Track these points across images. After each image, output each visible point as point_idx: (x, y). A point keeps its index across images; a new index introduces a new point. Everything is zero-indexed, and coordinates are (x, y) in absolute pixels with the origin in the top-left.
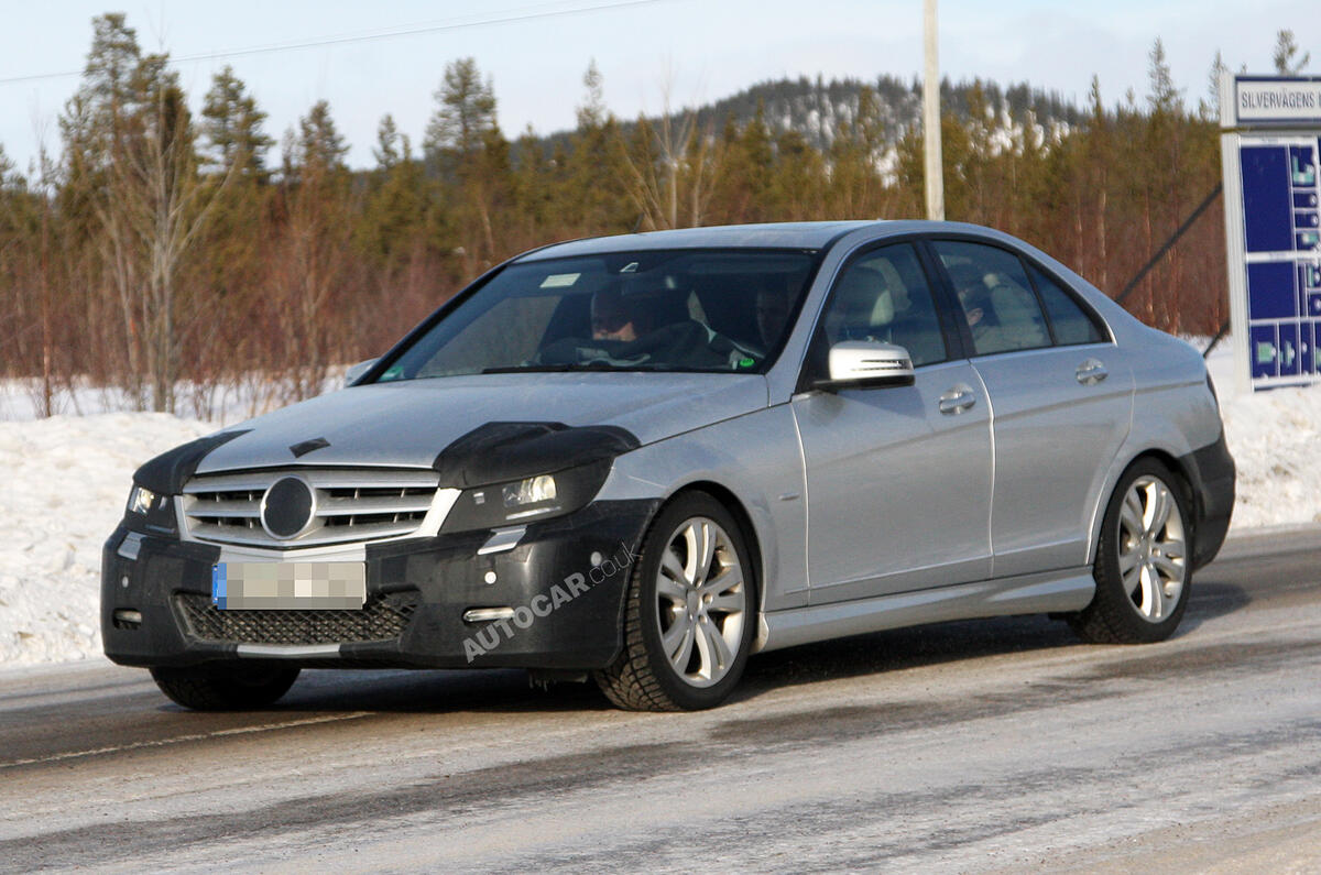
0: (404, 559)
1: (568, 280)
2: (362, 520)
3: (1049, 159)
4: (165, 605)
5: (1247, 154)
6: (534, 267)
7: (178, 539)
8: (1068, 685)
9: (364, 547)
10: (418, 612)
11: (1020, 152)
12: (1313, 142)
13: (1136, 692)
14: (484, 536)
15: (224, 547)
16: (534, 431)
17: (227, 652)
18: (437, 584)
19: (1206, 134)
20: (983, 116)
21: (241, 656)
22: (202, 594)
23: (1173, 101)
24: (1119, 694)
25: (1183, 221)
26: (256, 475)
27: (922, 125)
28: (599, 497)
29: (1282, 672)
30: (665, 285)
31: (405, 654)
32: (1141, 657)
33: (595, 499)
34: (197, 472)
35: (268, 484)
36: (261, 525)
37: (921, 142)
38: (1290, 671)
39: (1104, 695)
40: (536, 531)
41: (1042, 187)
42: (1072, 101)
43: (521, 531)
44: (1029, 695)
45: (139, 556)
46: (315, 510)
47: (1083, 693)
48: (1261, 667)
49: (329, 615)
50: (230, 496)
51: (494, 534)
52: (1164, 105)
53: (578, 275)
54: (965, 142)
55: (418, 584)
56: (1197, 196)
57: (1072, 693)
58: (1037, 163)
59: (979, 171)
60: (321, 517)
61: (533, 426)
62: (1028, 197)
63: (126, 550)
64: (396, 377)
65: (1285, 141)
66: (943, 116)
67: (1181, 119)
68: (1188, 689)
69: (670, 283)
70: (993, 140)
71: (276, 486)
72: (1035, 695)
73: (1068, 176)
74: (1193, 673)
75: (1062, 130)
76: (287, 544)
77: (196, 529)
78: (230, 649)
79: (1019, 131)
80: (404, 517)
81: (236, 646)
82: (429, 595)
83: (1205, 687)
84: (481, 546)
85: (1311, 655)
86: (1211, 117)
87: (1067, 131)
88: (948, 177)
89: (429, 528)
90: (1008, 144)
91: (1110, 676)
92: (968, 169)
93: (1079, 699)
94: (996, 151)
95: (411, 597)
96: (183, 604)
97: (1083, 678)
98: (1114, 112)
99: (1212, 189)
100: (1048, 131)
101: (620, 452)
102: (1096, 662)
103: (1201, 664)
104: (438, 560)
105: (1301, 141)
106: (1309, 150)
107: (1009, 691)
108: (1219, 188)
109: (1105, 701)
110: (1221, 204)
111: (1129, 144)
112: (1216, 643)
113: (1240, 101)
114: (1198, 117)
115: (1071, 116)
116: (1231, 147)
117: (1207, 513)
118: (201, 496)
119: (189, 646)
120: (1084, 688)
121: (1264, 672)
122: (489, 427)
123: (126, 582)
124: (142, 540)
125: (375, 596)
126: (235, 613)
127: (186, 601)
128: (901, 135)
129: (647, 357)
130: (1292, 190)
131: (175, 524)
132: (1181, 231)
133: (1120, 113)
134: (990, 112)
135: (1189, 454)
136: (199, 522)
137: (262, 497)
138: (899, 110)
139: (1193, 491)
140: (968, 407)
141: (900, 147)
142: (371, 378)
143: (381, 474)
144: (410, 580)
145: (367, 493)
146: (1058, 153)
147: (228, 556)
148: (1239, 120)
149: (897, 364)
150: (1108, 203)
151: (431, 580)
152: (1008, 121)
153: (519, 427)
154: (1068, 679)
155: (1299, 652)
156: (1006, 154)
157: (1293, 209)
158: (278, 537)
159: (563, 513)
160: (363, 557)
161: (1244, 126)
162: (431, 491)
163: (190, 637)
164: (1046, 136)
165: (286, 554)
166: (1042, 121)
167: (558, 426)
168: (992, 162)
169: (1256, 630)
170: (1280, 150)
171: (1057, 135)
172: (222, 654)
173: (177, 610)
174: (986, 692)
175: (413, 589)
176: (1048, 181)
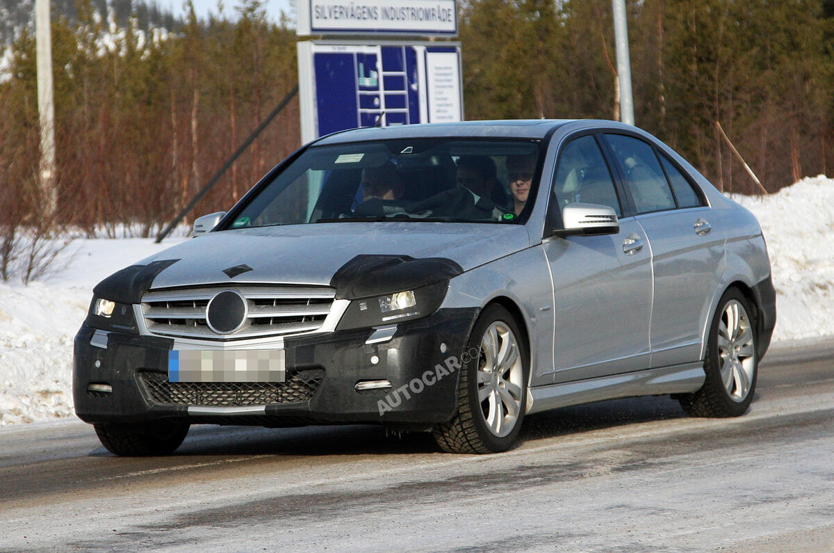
0: (313, 346)
1: (356, 158)
2: (279, 321)
3: (148, 61)
4: (131, 379)
5: (319, 59)
6: (328, 149)
7: (138, 334)
8: (151, 532)
9: (282, 339)
10: (323, 384)
11: (122, 54)
12: (377, 50)
13: (211, 538)
14: (368, 332)
15: (176, 339)
16: (393, 261)
17: (180, 412)
18: (336, 364)
19: (285, 40)
20: (91, 21)
21: (190, 414)
22: (158, 372)
23: (258, 11)
24: (196, 540)
25: (264, 118)
26: (198, 290)
27: (34, 29)
28: (442, 306)
29: (339, 519)
30: (431, 163)
31: (313, 412)
32: (216, 507)
33: (441, 307)
34: (152, 288)
35: (211, 296)
36: (206, 324)
37: (34, 43)
38: (346, 519)
39: (184, 542)
40: (404, 328)
41: (143, 86)
42: (168, 9)
43: (394, 328)
44: (116, 542)
45: (108, 345)
46: (249, 313)
47: (164, 540)
48: (320, 515)
49: (256, 386)
50: (176, 305)
51: (376, 330)
52: (249, 14)
53: (363, 154)
54: (75, 45)
55: (323, 364)
56: (277, 95)
57: (155, 539)
58: (138, 63)
59: (86, 69)
60: (249, 318)
61: (392, 258)
62: (129, 95)
63: (95, 342)
64: (245, 225)
65: (352, 49)
66: (54, 19)
67: (264, 27)
68: (257, 536)
69: (435, 161)
70: (99, 43)
71: (218, 296)
72: (121, 542)
73: (165, 76)
74: (262, 521)
75: (160, 35)
76: (226, 337)
77: (152, 327)
78: (183, 410)
79: (122, 35)
80: (309, 319)
81: (187, 408)
82: (332, 371)
83: (272, 534)
84: (367, 338)
85: (364, 505)
86: (290, 26)
87: (164, 37)
88: (58, 75)
89: (329, 326)
90: (112, 47)
91: (189, 524)
92: (76, 68)
93: (161, 545)
94: (101, 53)
95: (317, 373)
96: (143, 380)
97: (164, 526)
98: (206, 19)
99: (290, 90)
100: (149, 36)
101: (453, 276)
102: (176, 512)
103: (269, 513)
104: (337, 348)
105: (366, 50)
106: (373, 58)
107: (100, 538)
108: (295, 91)
109: (184, 547)
110: (297, 104)
111: (218, 48)
112: (284, 494)
113: (314, 13)
114: (279, 25)
115: (168, 22)
116: (306, 53)
117: (765, 327)
118: (154, 305)
119: (150, 407)
120: (164, 535)
121: (324, 520)
122: (360, 258)
123: (98, 364)
124: (108, 335)
125: (290, 372)
126: (185, 385)
127: (145, 377)
128: (17, 36)
129: (430, 212)
130: (359, 92)
131: (135, 324)
132: (263, 127)
133: (212, 21)
134: (97, 17)
135: (756, 286)
136: (153, 322)
137: (206, 305)
138: (14, 13)
139: (758, 310)
140: (639, 249)
141: (15, 48)
142: (225, 225)
143: (293, 289)
144: (317, 362)
145: (282, 302)
146: (156, 55)
147: (180, 346)
148: (313, 30)
149: (609, 219)
150: (200, 101)
151: (333, 361)
152: (113, 26)
153: (382, 258)
154: (151, 527)
155: (354, 502)
156: (111, 56)
157: (360, 110)
158: (220, 332)
159: (421, 316)
160: (282, 346)
161: (318, 35)
162: (330, 301)
163: (150, 401)
164: (146, 40)
165: (226, 344)
166: (143, 26)
167: (407, 258)
168: (98, 62)
169: (317, 482)
170: (350, 56)
171: (156, 39)
172: (176, 413)
173: (140, 383)
174: (78, 539)
175: (320, 367)
176: (147, 80)
